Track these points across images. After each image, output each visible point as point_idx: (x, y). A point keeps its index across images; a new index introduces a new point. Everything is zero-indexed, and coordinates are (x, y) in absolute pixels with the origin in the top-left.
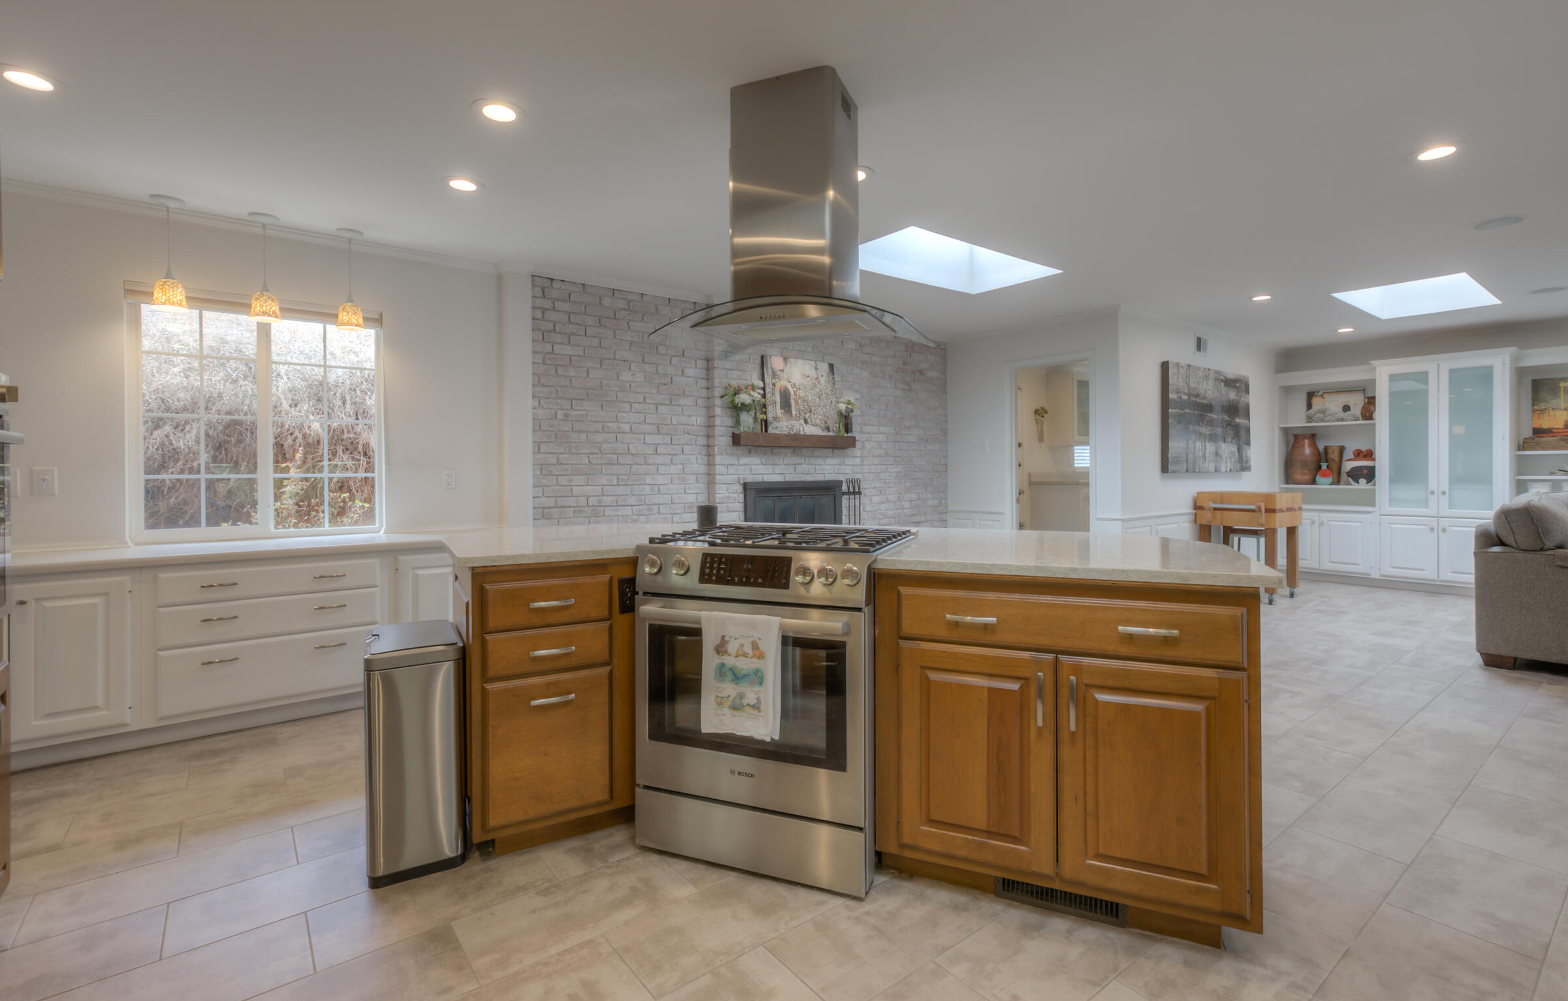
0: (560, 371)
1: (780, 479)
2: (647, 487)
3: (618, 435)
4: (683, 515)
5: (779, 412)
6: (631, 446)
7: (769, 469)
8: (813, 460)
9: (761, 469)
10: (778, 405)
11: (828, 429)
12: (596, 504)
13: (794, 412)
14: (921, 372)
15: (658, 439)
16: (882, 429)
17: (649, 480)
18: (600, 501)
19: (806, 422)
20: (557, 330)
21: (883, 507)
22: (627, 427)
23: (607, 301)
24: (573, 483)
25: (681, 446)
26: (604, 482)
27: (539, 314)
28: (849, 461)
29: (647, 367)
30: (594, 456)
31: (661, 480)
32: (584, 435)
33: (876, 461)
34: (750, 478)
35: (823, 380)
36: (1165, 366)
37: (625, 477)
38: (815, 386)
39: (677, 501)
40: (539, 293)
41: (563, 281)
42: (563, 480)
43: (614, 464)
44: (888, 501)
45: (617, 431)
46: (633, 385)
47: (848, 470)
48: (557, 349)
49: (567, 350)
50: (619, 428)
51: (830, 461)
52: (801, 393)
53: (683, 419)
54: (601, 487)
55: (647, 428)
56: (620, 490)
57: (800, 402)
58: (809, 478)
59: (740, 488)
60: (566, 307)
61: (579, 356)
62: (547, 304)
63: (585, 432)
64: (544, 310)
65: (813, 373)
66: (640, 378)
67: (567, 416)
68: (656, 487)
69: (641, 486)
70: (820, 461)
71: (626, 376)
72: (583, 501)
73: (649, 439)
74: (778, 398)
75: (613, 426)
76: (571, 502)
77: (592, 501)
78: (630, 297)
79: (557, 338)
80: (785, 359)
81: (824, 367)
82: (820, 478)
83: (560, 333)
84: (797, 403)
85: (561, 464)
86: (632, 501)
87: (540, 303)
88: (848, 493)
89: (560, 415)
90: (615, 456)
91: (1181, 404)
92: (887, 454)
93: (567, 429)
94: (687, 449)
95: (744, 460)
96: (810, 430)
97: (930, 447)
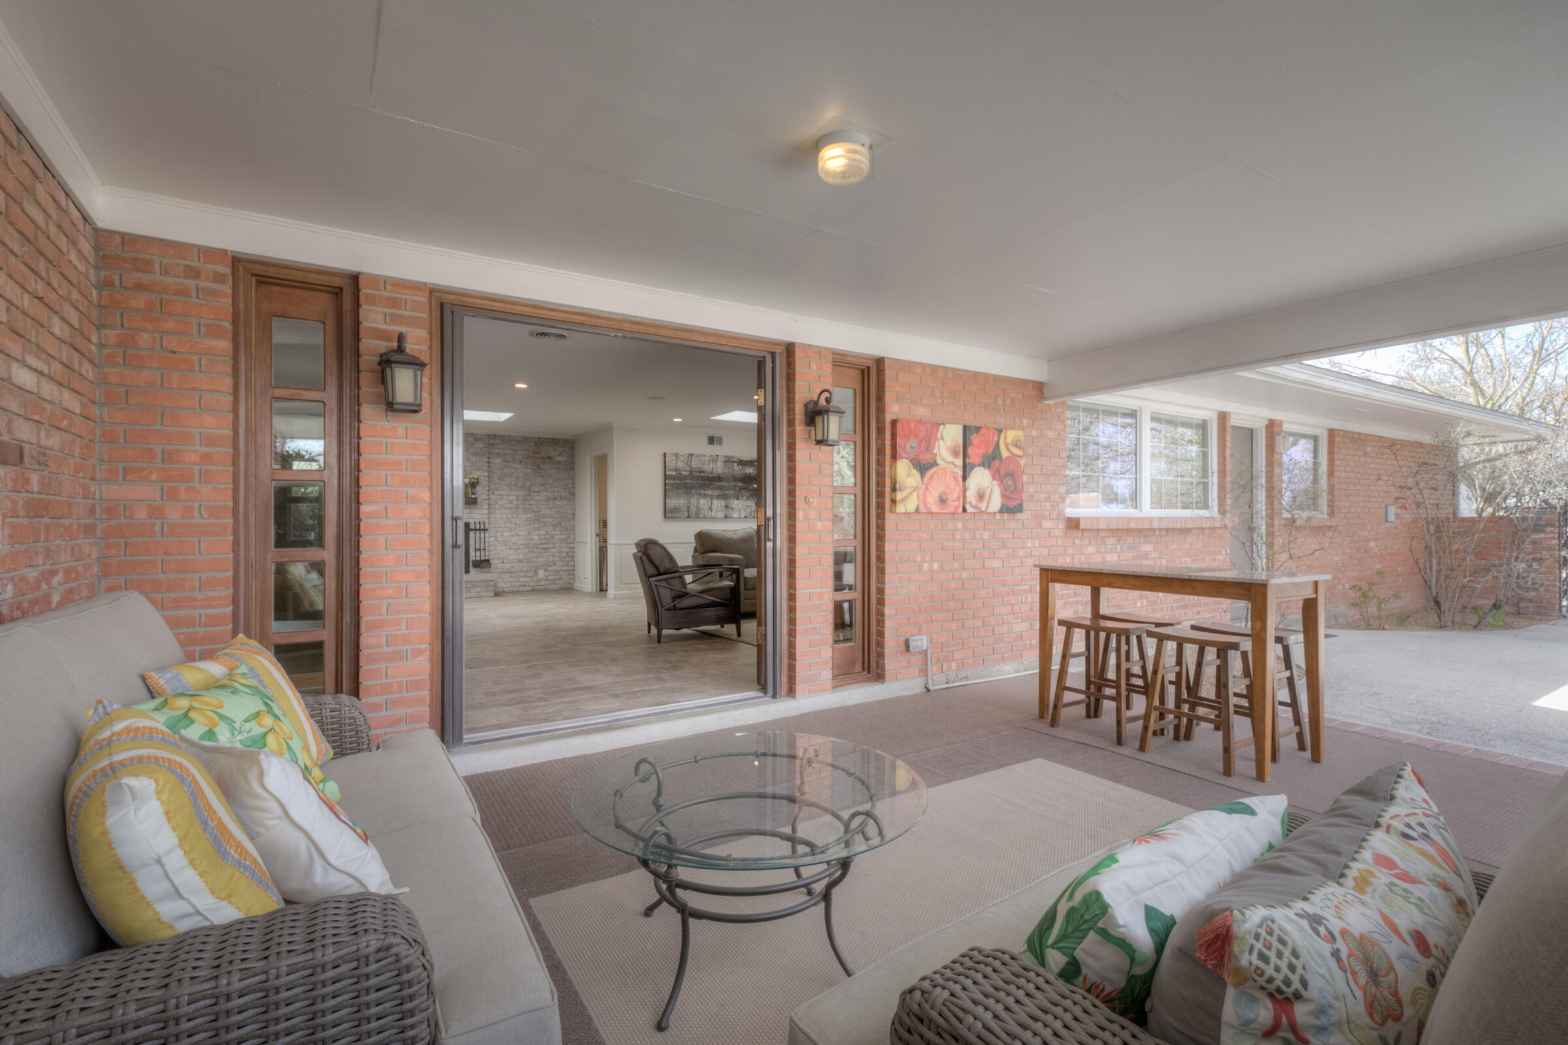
14: (549, 458)
16: (512, 493)
21: (513, 539)
28: (475, 511)
33: (508, 511)
36: (665, 454)
44: (518, 535)
47: (477, 516)
88: (475, 530)
91: (673, 478)
92: (517, 507)
97: (557, 503)
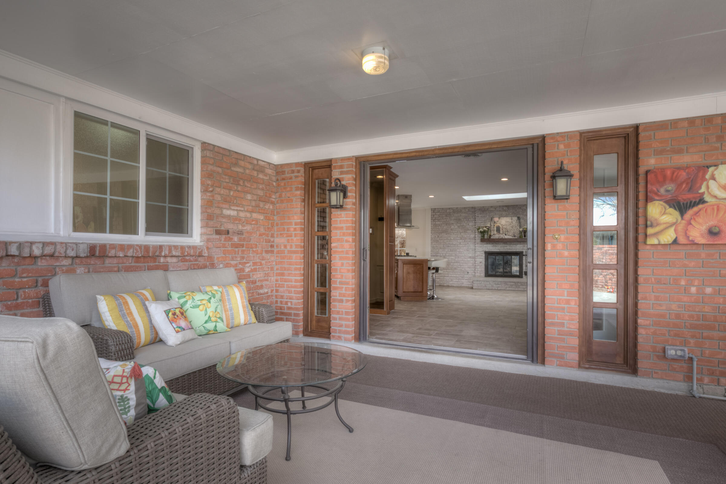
0: (437, 227)
1: (498, 251)
2: (458, 252)
3: (450, 240)
5: (495, 232)
6: (453, 243)
7: (494, 248)
8: (511, 245)
9: (491, 248)
10: (495, 231)
11: (515, 236)
13: (501, 232)
15: (461, 241)
17: (458, 250)
19: (506, 235)
22: (452, 238)
23: (448, 211)
29: (458, 224)
30: (444, 245)
31: (461, 250)
34: (487, 250)
35: (514, 222)
37: (452, 250)
38: (511, 224)
40: (432, 212)
41: (438, 209)
42: (437, 250)
43: (449, 247)
46: (454, 229)
48: (436, 223)
49: (439, 223)
51: (518, 246)
52: (505, 227)
53: (468, 236)
55: (458, 238)
56: (451, 253)
57: (504, 229)
58: (509, 251)
59: (483, 253)
60: (439, 214)
61: (441, 224)
62: (435, 214)
63: (442, 240)
64: (434, 215)
65: (511, 221)
66: (456, 227)
68: (460, 252)
69: (456, 252)
70: (515, 246)
71: (452, 227)
72: (442, 255)
73: (458, 241)
74: (495, 229)
75: (449, 238)
79: (437, 220)
80: (499, 218)
81: (516, 218)
82: (515, 251)
84: (502, 229)
86: (454, 255)
87: (433, 214)
89: (437, 236)
90: (449, 245)
93: (438, 239)
94: (469, 243)
95: (485, 246)
96: (506, 237)
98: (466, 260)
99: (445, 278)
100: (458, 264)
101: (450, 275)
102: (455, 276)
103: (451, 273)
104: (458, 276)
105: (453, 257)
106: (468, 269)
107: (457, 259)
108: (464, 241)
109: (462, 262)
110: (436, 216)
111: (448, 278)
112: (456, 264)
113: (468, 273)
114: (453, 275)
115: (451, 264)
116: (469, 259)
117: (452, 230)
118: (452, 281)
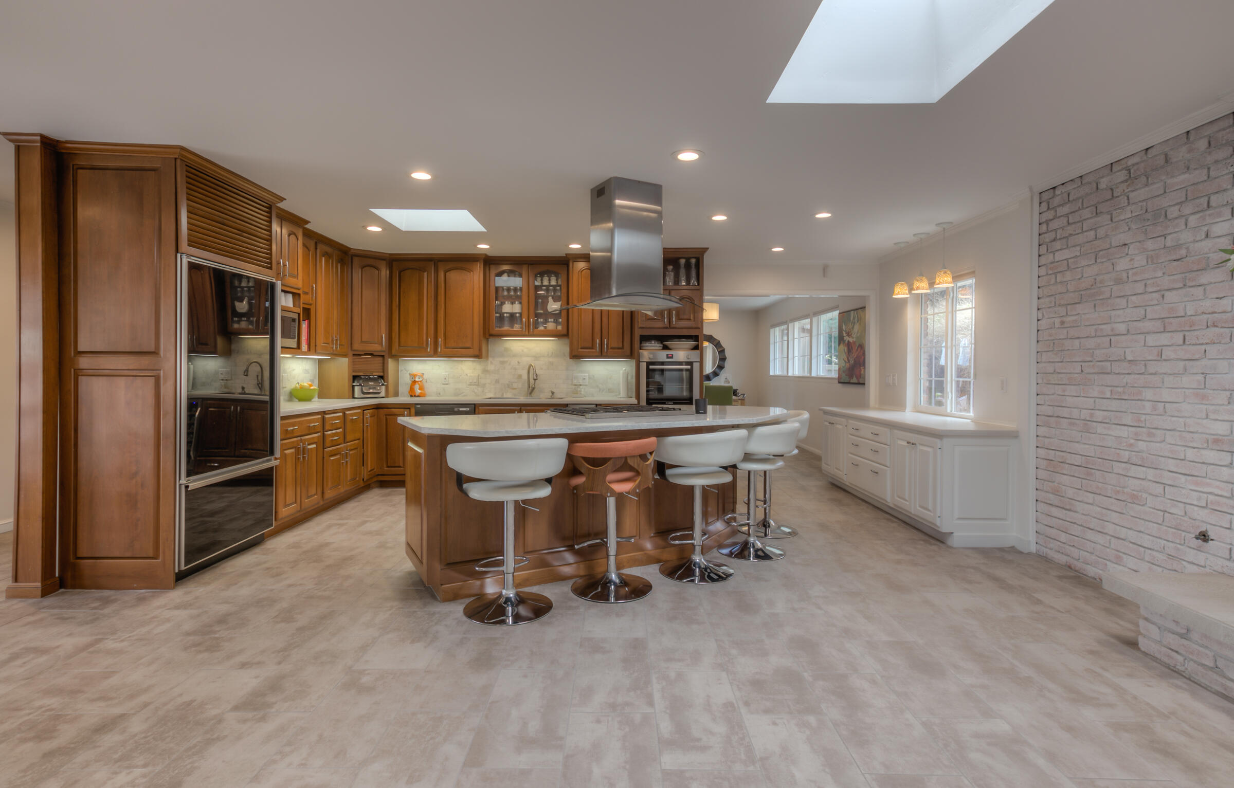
0: (1059, 279)
2: (1148, 404)
3: (1113, 338)
4: (1204, 452)
6: (1127, 350)
12: (1088, 419)
15: (1164, 339)
17: (1148, 394)
18: (1092, 415)
20: (1058, 237)
22: (1122, 328)
23: (1105, 180)
24: (1066, 393)
25: (1203, 347)
26: (1096, 394)
27: (1044, 227)
29: (1150, 245)
30: (1086, 364)
31: (1166, 395)
32: (1077, 342)
37: (1120, 390)
39: (1192, 429)
41: (1063, 184)
42: (1059, 390)
43: (1108, 373)
45: (1110, 333)
46: (1131, 272)
48: (1059, 256)
49: (1066, 254)
50: (1112, 330)
53: (1207, 304)
54: (1093, 399)
55: (1148, 325)
56: (1114, 405)
60: (1065, 209)
61: (1076, 257)
62: (1052, 212)
63: (1078, 338)
64: (1047, 222)
66: (1140, 260)
67: (1062, 323)
68: (1161, 405)
69: (1139, 402)
71: (1123, 264)
72: (1075, 413)
73: (1151, 340)
75: (1107, 328)
76: (1064, 412)
77: (1085, 414)
78: (1131, 162)
79: (1059, 244)
83: (1060, 239)
85: (1059, 373)
86: (1128, 419)
87: (1043, 216)
89: (1057, 321)
90: (1108, 364)
93: (1062, 337)
94: (1212, 350)
98: (1190, 454)
99: (1090, 535)
100: (1151, 475)
101: (1110, 528)
102: (1132, 535)
103: (1114, 517)
104: (1146, 541)
105: (1124, 432)
106: (1202, 514)
107: (1142, 445)
108: (1178, 338)
109: (1172, 465)
110: (1054, 225)
111: (1100, 538)
112: (1134, 471)
113: (1204, 537)
114: (1123, 533)
115: (1118, 468)
116: (1210, 455)
117: (1119, 281)
118: (1118, 561)
